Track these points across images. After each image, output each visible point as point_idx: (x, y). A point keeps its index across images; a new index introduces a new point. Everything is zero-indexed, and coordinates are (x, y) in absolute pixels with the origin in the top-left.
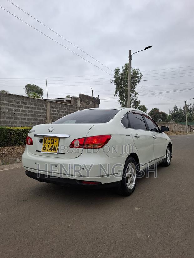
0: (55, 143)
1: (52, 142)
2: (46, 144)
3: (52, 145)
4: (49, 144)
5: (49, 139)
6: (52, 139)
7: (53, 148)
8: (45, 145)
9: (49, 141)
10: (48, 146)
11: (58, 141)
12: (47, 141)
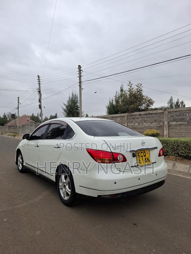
0: (146, 155)
1: (145, 155)
2: (140, 157)
3: (145, 157)
4: (142, 157)
5: (142, 152)
6: (144, 152)
7: (147, 160)
8: (139, 159)
9: (142, 154)
10: (142, 159)
11: (148, 153)
12: (140, 154)
